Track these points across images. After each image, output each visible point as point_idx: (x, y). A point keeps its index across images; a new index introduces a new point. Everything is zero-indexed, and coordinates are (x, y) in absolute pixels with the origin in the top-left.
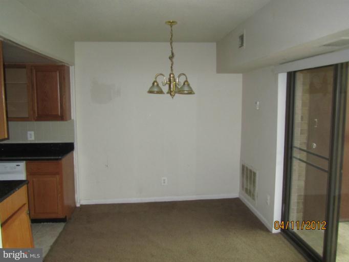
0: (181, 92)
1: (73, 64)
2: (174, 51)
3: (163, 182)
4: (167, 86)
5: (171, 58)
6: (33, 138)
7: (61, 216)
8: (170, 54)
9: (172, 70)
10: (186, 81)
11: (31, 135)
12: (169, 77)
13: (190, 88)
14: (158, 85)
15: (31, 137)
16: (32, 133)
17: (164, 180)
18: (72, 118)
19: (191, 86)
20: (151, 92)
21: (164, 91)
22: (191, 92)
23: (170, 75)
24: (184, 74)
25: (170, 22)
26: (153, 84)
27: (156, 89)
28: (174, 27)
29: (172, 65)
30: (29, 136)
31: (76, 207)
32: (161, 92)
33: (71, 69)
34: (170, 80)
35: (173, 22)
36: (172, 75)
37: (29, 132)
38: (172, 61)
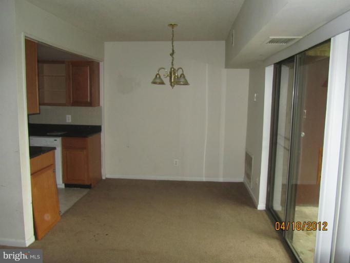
0: (178, 83)
1: (103, 60)
2: (174, 49)
3: (175, 163)
4: (169, 78)
5: (172, 54)
6: (70, 121)
7: (87, 183)
8: (171, 52)
9: (172, 65)
10: (183, 74)
11: (69, 117)
12: (170, 70)
13: (186, 80)
14: (160, 77)
15: (69, 120)
16: (70, 116)
17: (176, 162)
18: (101, 105)
19: (186, 78)
20: (154, 83)
21: (165, 82)
22: (186, 83)
23: (171, 69)
24: (181, 68)
25: (171, 25)
26: (156, 76)
27: (158, 81)
28: (175, 29)
29: (173, 60)
30: (67, 119)
31: (102, 179)
32: (162, 83)
33: (101, 64)
34: (171, 73)
35: (174, 25)
36: (172, 69)
37: (67, 116)
38: (173, 57)
